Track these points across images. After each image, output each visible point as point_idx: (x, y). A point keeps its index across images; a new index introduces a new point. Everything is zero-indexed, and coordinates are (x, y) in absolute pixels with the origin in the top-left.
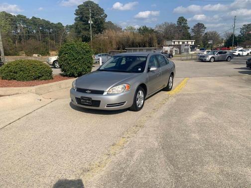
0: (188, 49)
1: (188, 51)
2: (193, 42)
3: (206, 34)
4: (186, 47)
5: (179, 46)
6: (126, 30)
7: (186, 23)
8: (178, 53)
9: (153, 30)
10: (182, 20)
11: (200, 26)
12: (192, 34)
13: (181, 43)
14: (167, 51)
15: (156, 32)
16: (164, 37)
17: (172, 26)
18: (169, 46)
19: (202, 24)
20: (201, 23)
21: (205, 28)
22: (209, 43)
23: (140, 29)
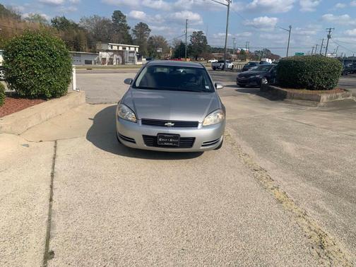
0: (134, 58)
1: (133, 61)
2: (137, 49)
3: (151, 38)
4: (131, 55)
5: (121, 53)
6: (28, 19)
7: (125, 21)
8: (121, 62)
9: (77, 25)
10: (118, 15)
11: (142, 27)
12: (134, 37)
13: (121, 48)
14: (105, 59)
15: (82, 28)
16: (95, 37)
17: (105, 22)
18: (107, 51)
19: (145, 25)
20: (144, 22)
21: (150, 30)
22: (158, 51)
23: (55, 22)
